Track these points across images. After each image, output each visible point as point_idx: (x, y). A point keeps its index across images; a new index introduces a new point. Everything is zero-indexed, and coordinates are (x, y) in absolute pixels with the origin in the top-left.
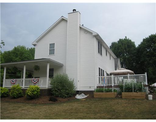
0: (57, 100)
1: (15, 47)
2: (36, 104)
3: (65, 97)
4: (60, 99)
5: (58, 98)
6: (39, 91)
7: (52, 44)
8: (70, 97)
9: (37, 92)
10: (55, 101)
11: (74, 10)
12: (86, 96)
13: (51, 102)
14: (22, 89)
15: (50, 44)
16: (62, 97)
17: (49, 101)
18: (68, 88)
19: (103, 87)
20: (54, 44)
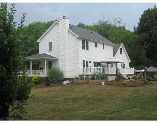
0: (50, 85)
1: (29, 24)
2: (37, 87)
3: (56, 83)
4: (52, 84)
5: (51, 84)
6: (39, 79)
7: (50, 42)
8: (60, 82)
9: (39, 80)
10: (48, 86)
11: (64, 16)
12: (70, 82)
13: (46, 86)
14: (30, 77)
15: (49, 42)
16: (54, 82)
17: (45, 85)
18: (58, 77)
19: (84, 75)
20: (52, 42)
